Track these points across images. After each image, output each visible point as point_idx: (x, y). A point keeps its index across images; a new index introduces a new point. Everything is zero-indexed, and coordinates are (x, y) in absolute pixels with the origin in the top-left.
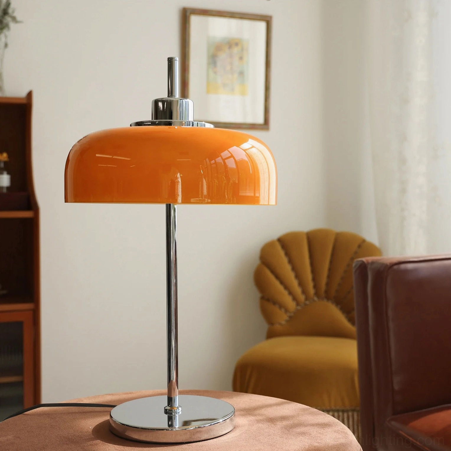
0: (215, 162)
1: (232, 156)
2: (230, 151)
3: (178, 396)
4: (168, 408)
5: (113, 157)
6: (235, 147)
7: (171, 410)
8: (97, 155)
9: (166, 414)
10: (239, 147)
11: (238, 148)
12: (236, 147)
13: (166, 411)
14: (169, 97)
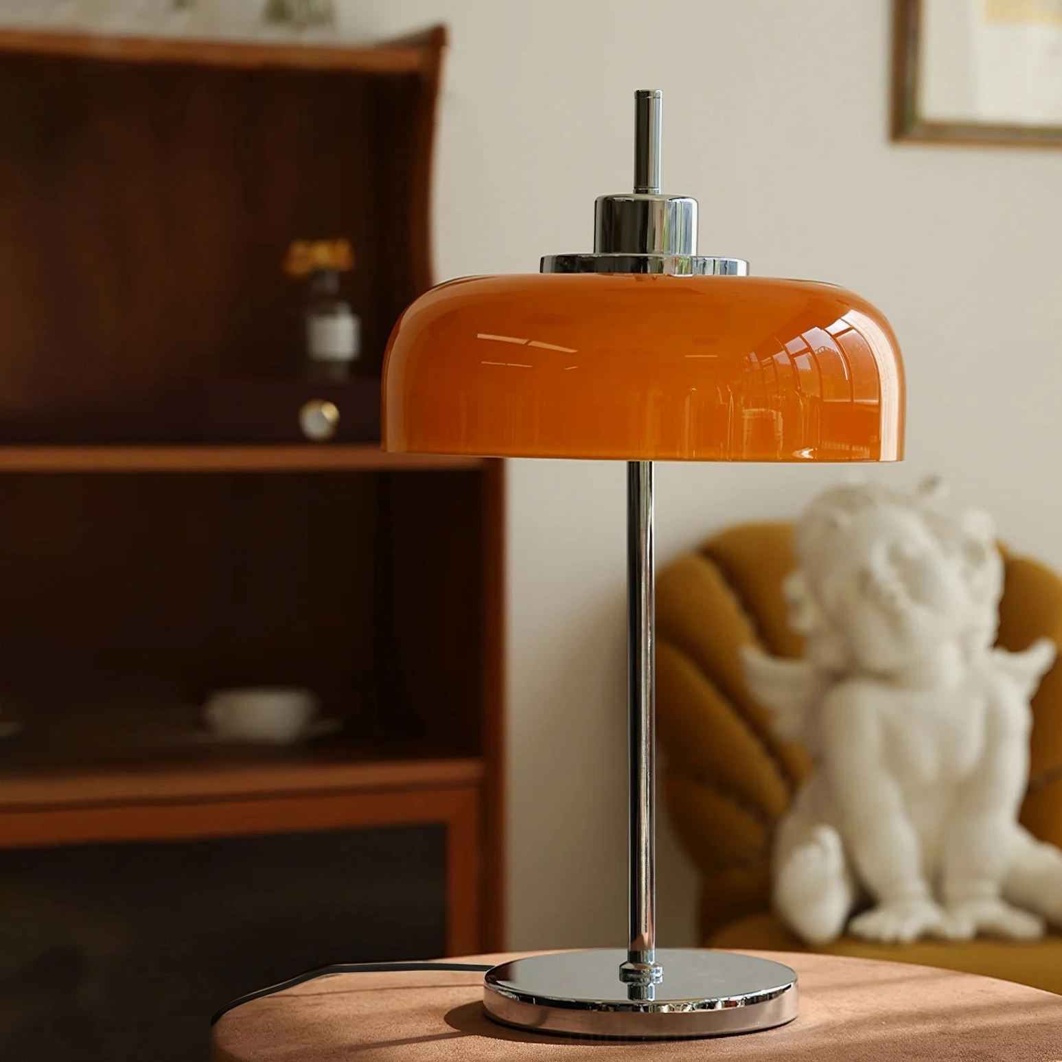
0: (774, 362)
1: (809, 349)
2: (805, 338)
3: (654, 952)
4: (630, 966)
5: (527, 343)
6: (816, 329)
7: (638, 972)
8: (480, 336)
9: (625, 980)
10: (825, 330)
11: (823, 331)
12: (819, 329)
13: (625, 975)
14: (637, 192)
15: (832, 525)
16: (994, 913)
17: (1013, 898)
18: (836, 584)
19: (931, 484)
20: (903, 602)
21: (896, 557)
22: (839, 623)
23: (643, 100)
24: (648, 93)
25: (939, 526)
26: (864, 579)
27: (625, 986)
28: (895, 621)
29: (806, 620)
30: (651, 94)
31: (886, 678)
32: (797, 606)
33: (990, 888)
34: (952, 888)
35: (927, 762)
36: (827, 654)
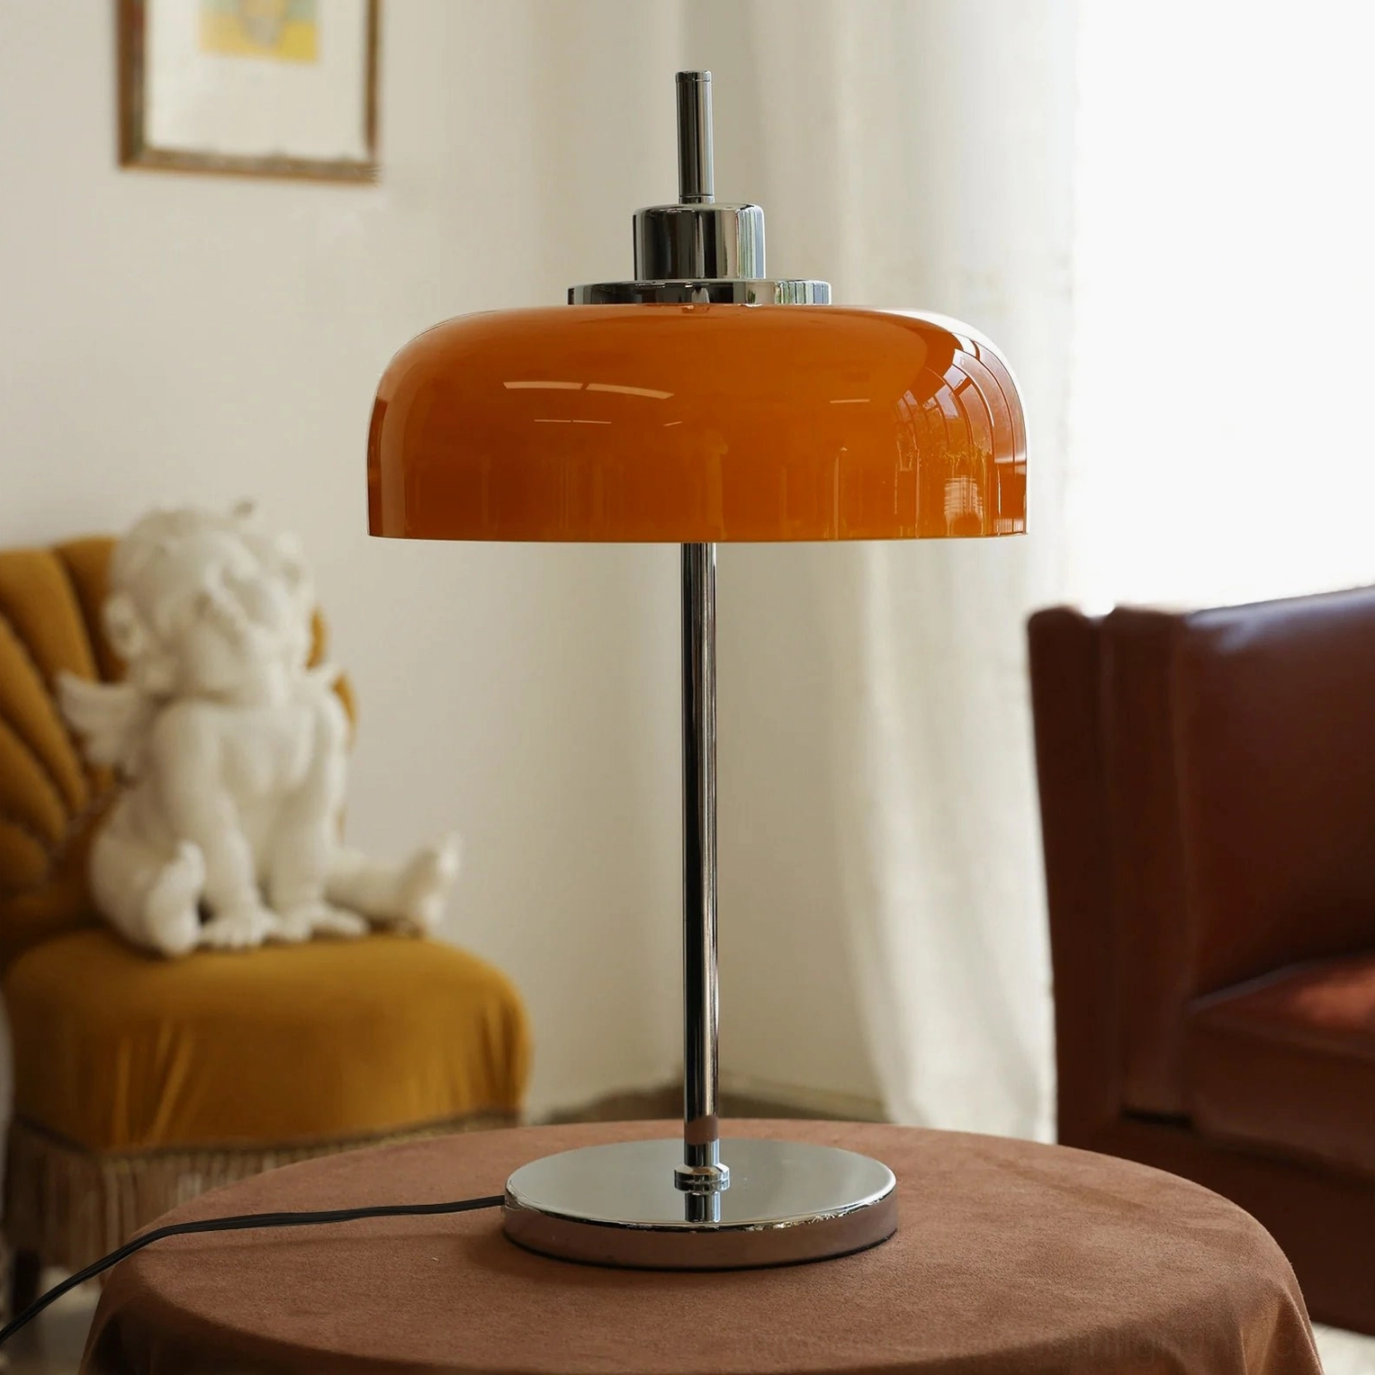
4: (689, 1170)
7: (699, 1178)
9: (681, 1188)
13: (683, 1182)
14: (685, 200)
15: (161, 552)
16: (320, 914)
17: (336, 901)
18: (170, 610)
19: (245, 508)
20: (243, 623)
21: (228, 580)
22: (174, 647)
23: (688, 86)
24: (696, 75)
25: (258, 547)
26: (202, 604)
27: (681, 1196)
28: (235, 641)
29: (133, 644)
30: (701, 77)
31: (219, 698)
32: (125, 632)
33: (315, 892)
34: (281, 893)
35: (262, 776)
36: (157, 677)
